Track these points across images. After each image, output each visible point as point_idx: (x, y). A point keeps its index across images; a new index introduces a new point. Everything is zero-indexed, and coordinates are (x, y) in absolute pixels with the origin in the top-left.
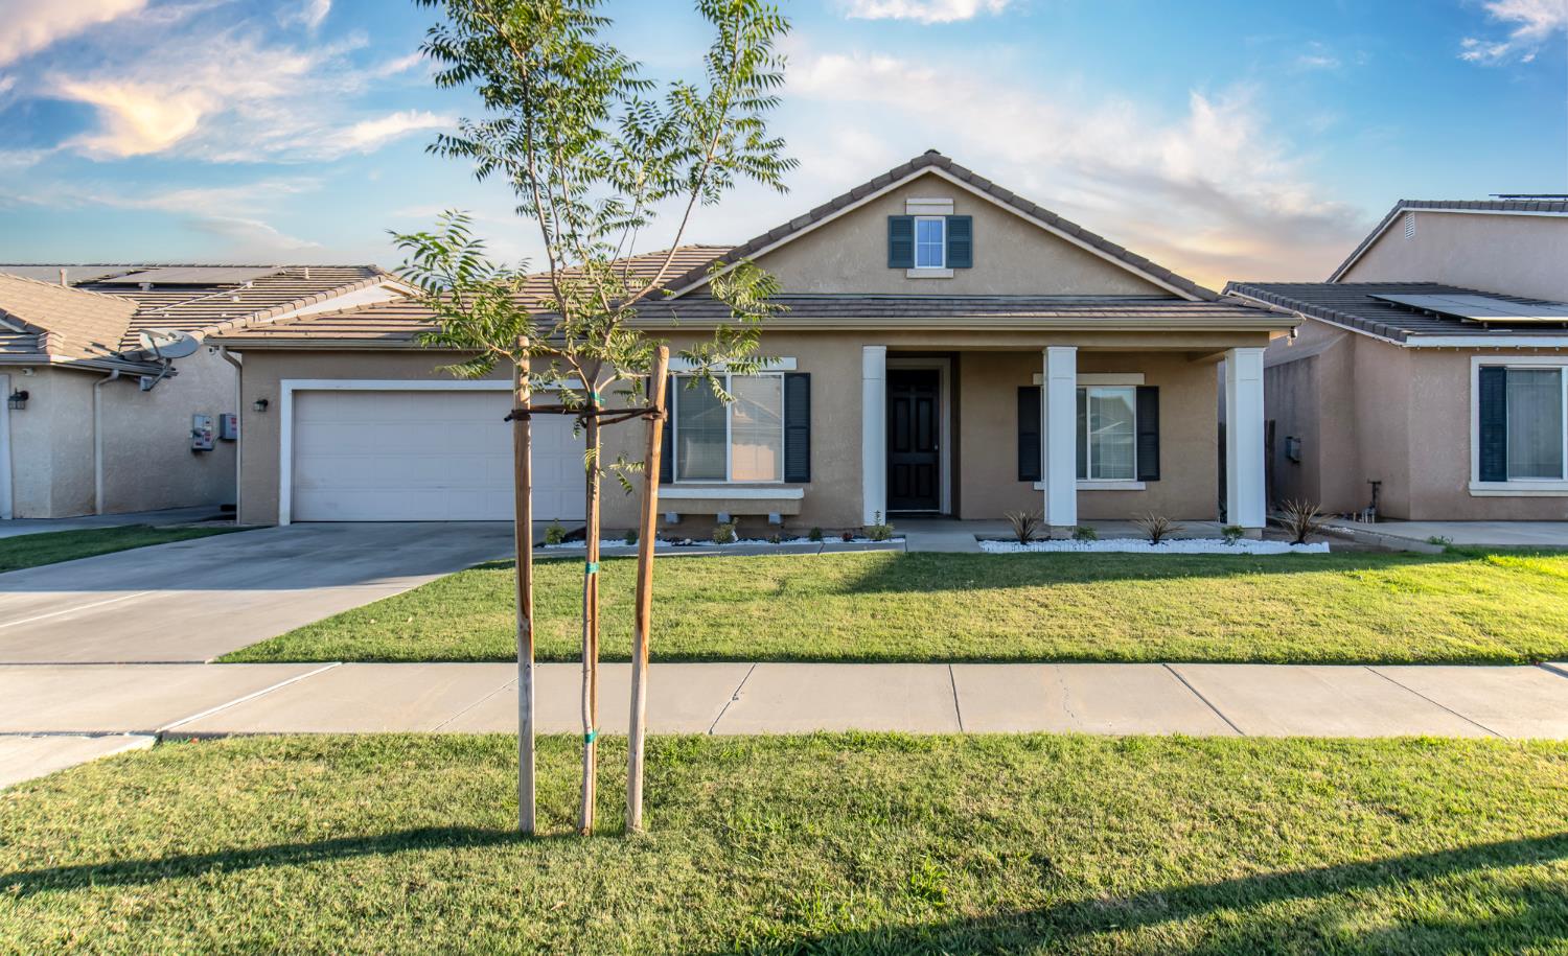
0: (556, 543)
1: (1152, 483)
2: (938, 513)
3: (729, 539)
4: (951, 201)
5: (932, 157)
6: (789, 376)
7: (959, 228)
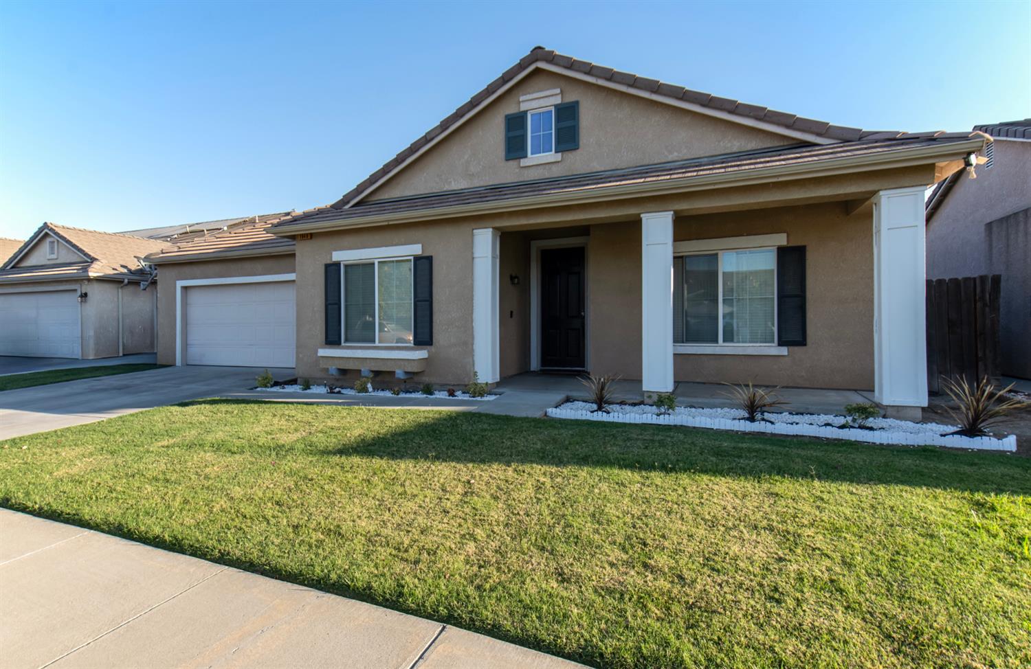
0: (266, 386)
1: (796, 349)
2: (584, 371)
3: (365, 390)
4: (558, 91)
5: (539, 53)
6: (417, 259)
7: (567, 116)
